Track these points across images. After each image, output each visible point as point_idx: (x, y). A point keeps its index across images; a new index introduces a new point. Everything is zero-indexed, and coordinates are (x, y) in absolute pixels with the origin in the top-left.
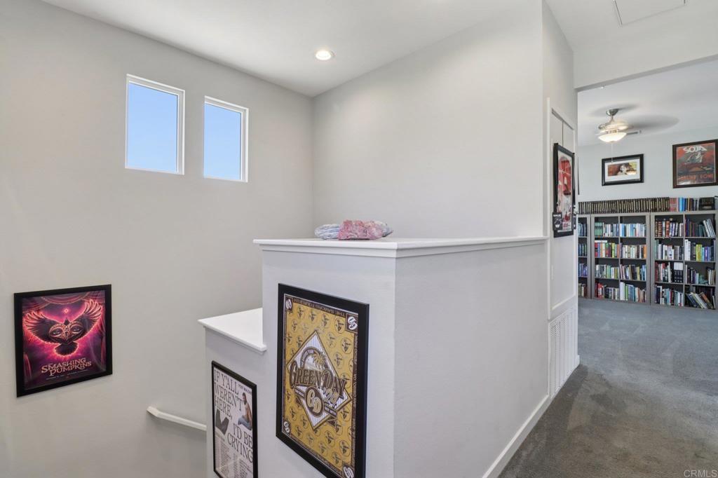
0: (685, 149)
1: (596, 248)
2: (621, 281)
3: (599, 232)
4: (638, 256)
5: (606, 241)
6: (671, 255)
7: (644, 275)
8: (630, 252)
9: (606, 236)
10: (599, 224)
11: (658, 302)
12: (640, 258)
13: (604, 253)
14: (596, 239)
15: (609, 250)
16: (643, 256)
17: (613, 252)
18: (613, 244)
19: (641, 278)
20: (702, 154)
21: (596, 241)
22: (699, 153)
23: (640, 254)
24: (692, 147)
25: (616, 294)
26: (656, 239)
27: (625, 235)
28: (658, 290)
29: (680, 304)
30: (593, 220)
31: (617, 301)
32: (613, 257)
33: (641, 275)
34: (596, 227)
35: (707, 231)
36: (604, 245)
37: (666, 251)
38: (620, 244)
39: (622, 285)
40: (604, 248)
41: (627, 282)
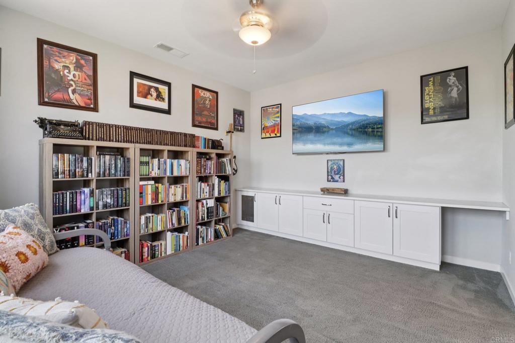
0: (200, 91)
1: (141, 193)
2: (168, 230)
3: (145, 170)
4: (183, 198)
5: (153, 182)
6: (206, 193)
7: (188, 218)
8: (175, 193)
9: (153, 175)
10: (145, 159)
11: (198, 244)
12: (184, 199)
13: (150, 197)
14: (141, 179)
15: (156, 193)
16: (186, 197)
17: (160, 195)
18: (160, 185)
19: (185, 222)
20: (210, 101)
21: (142, 183)
22: (208, 100)
23: (185, 194)
24: (204, 92)
25: (163, 250)
26: (197, 177)
27: (172, 174)
28: (198, 230)
29: (211, 239)
30: (138, 152)
31: (164, 257)
32: (160, 202)
33: (185, 219)
34: (142, 163)
35: (227, 168)
36: (150, 187)
37: (203, 189)
38: (167, 184)
39: (169, 234)
40: (150, 191)
41: (173, 230)
